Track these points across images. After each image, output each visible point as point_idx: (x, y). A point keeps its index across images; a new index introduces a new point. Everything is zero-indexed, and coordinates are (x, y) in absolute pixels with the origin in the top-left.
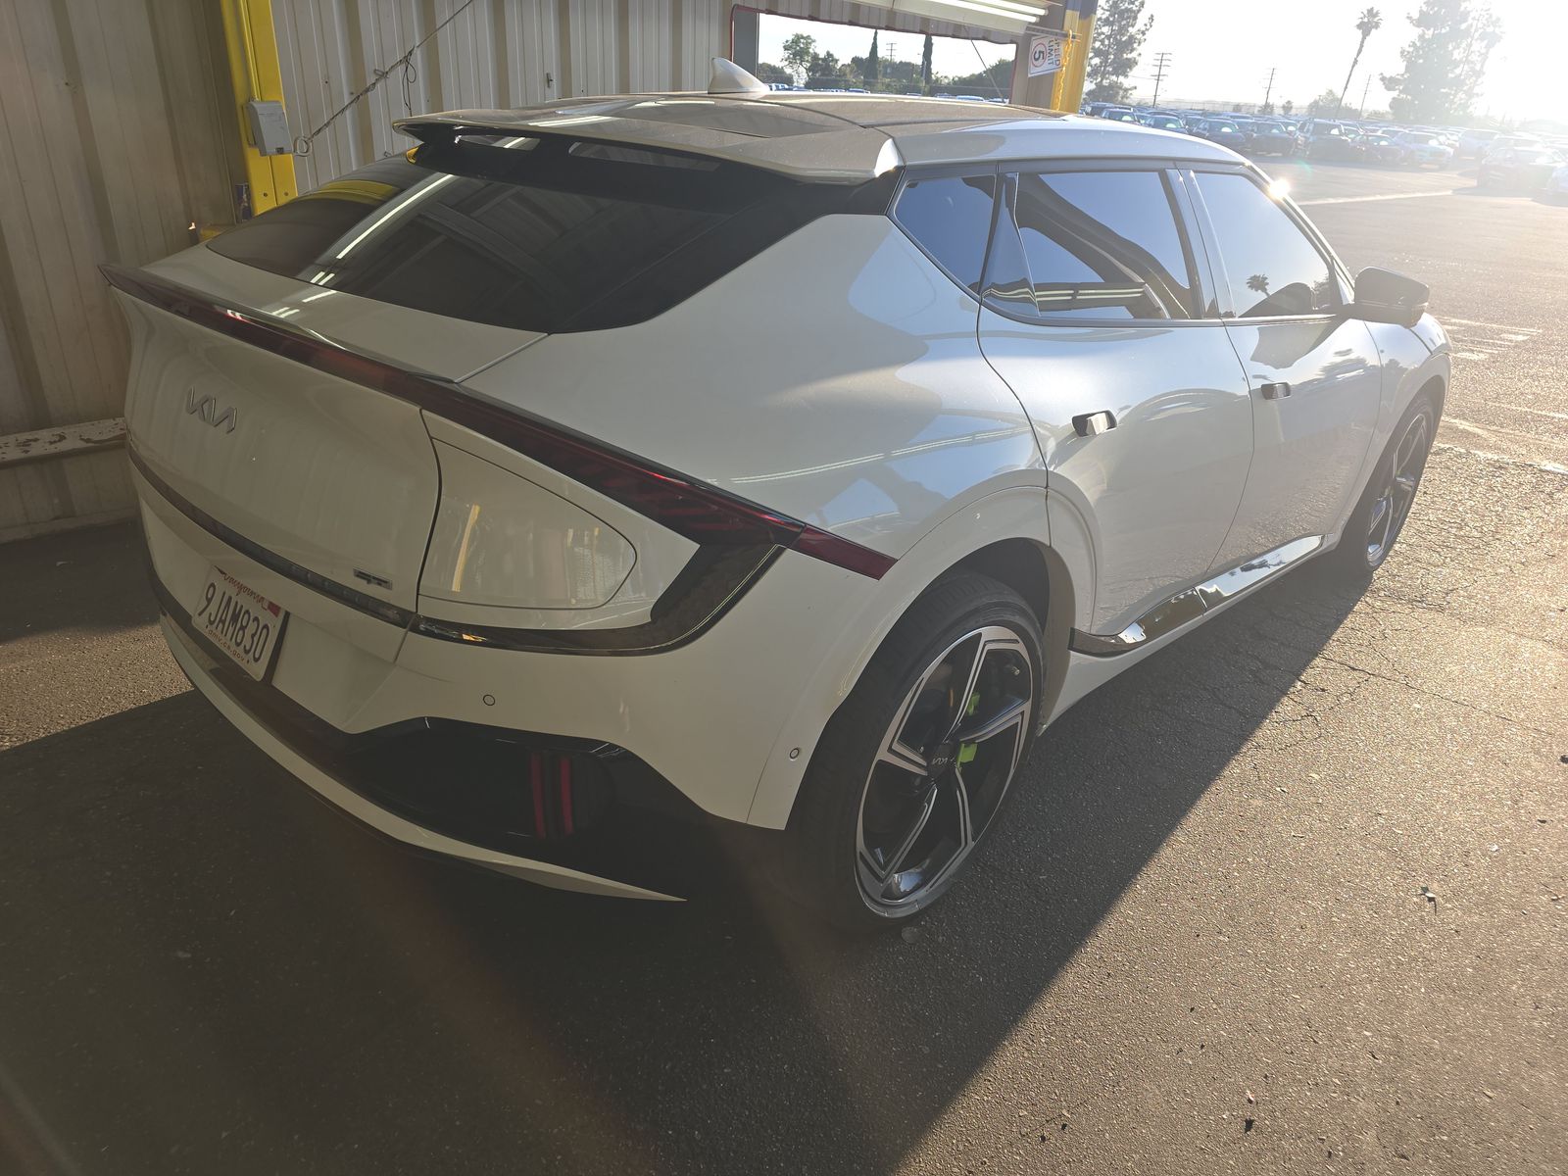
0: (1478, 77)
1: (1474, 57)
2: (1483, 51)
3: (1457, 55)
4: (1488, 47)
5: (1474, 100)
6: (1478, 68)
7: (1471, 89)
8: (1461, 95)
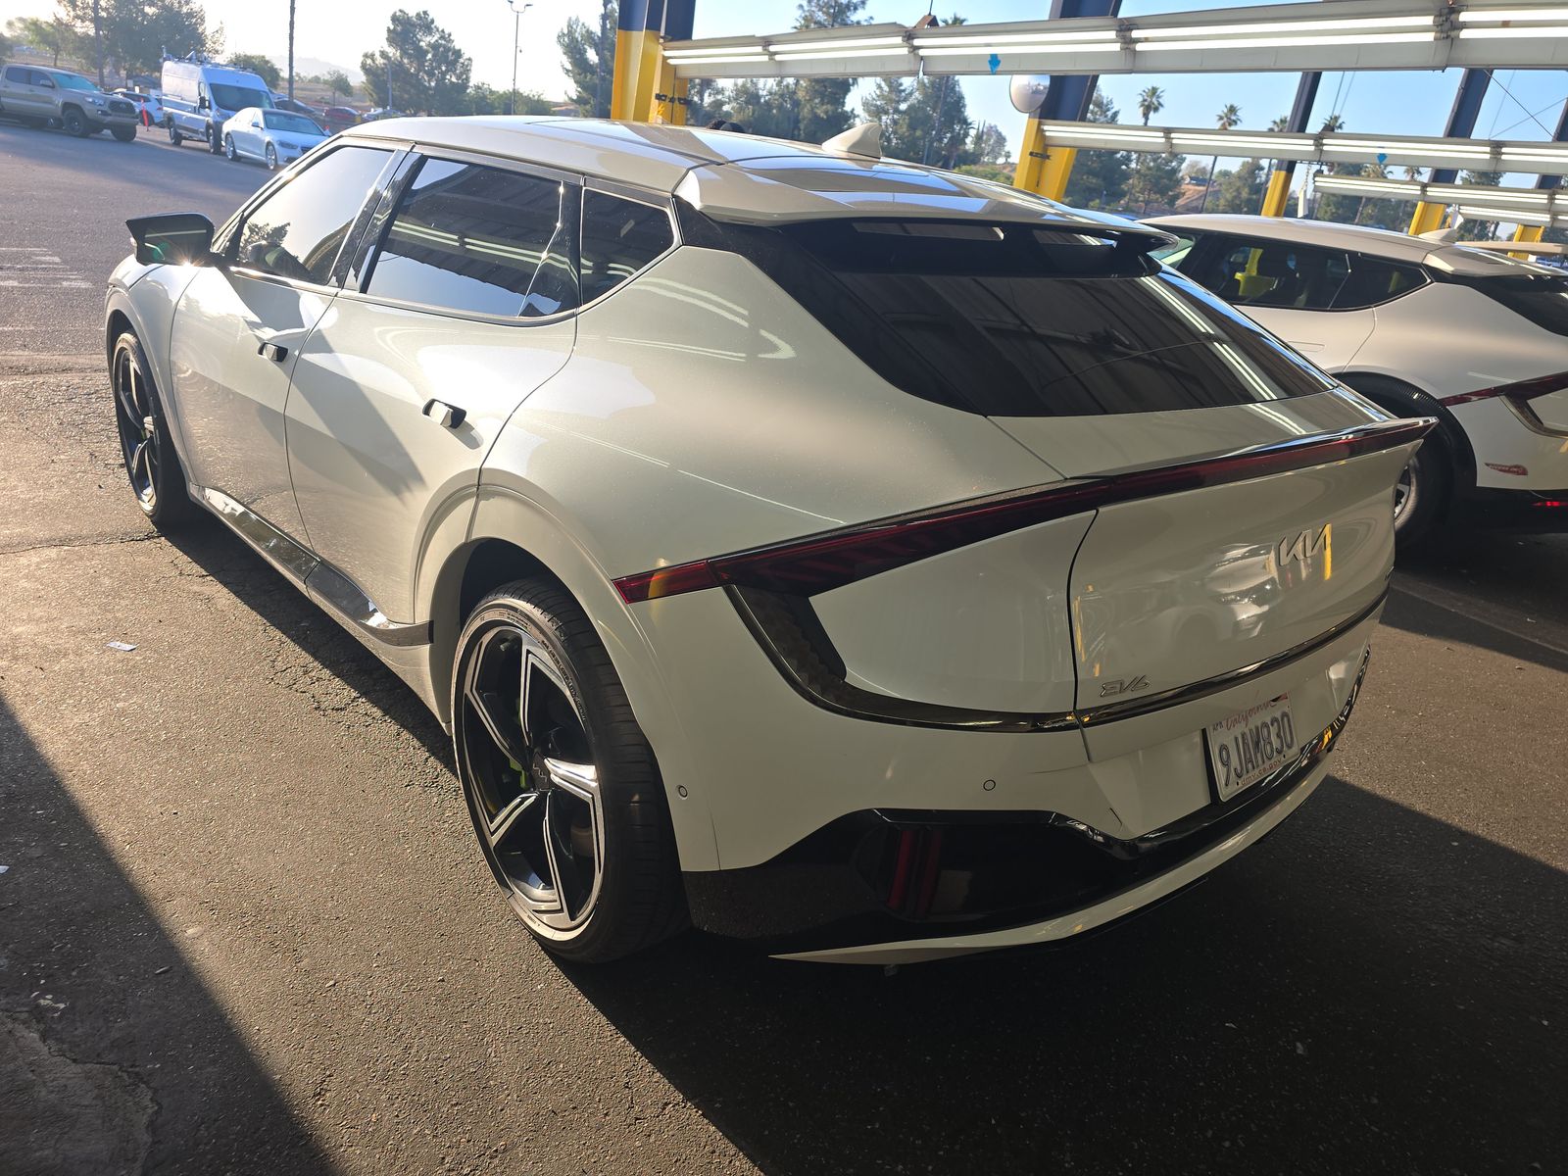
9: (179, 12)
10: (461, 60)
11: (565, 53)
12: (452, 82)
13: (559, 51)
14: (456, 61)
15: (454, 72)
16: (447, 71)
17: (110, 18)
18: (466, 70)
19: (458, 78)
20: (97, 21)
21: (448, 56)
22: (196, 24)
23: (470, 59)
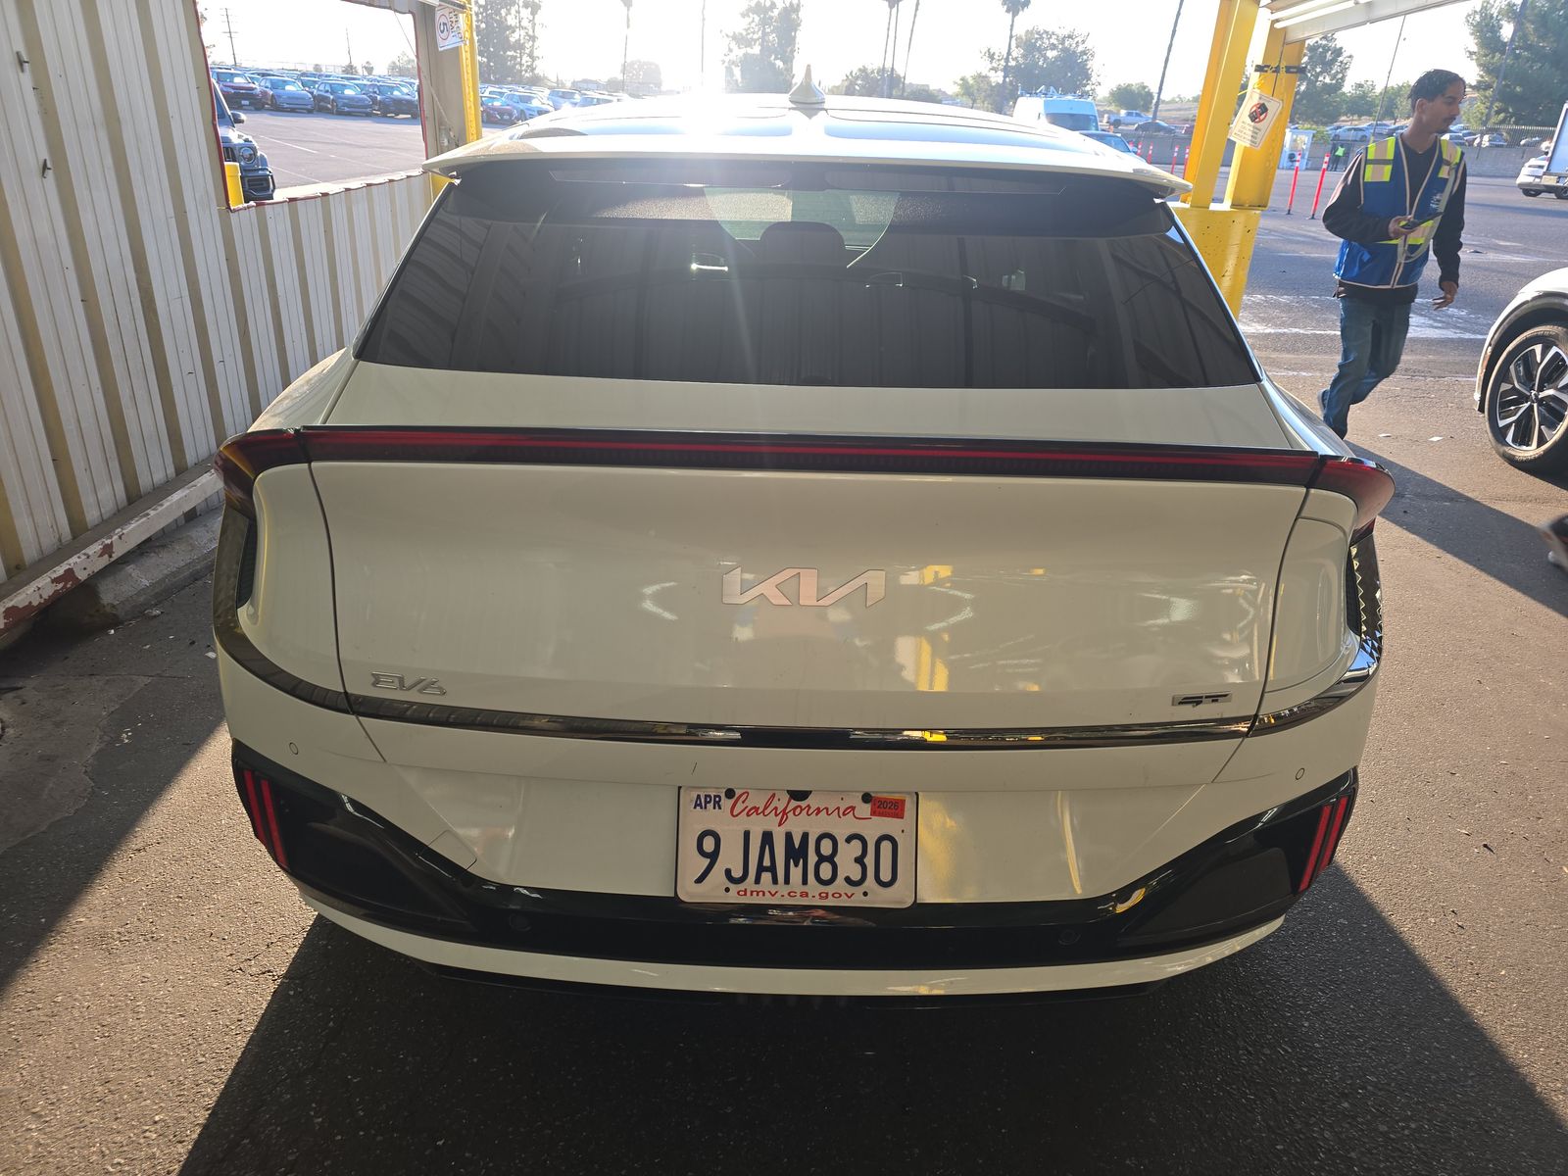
0: (534, 41)
1: (525, 23)
2: (531, 18)
3: (511, 21)
4: (534, 13)
5: (536, 63)
6: (531, 33)
7: (532, 52)
8: (525, 58)
9: (1074, 52)
10: (1340, 59)
11: (1472, 34)
12: (1325, 84)
13: (1467, 30)
14: (1334, 61)
15: (1329, 73)
16: (1321, 73)
17: (1018, 66)
18: (1344, 69)
19: (1333, 77)
20: (1006, 70)
21: (1326, 56)
22: (1086, 61)
23: (1350, 57)
